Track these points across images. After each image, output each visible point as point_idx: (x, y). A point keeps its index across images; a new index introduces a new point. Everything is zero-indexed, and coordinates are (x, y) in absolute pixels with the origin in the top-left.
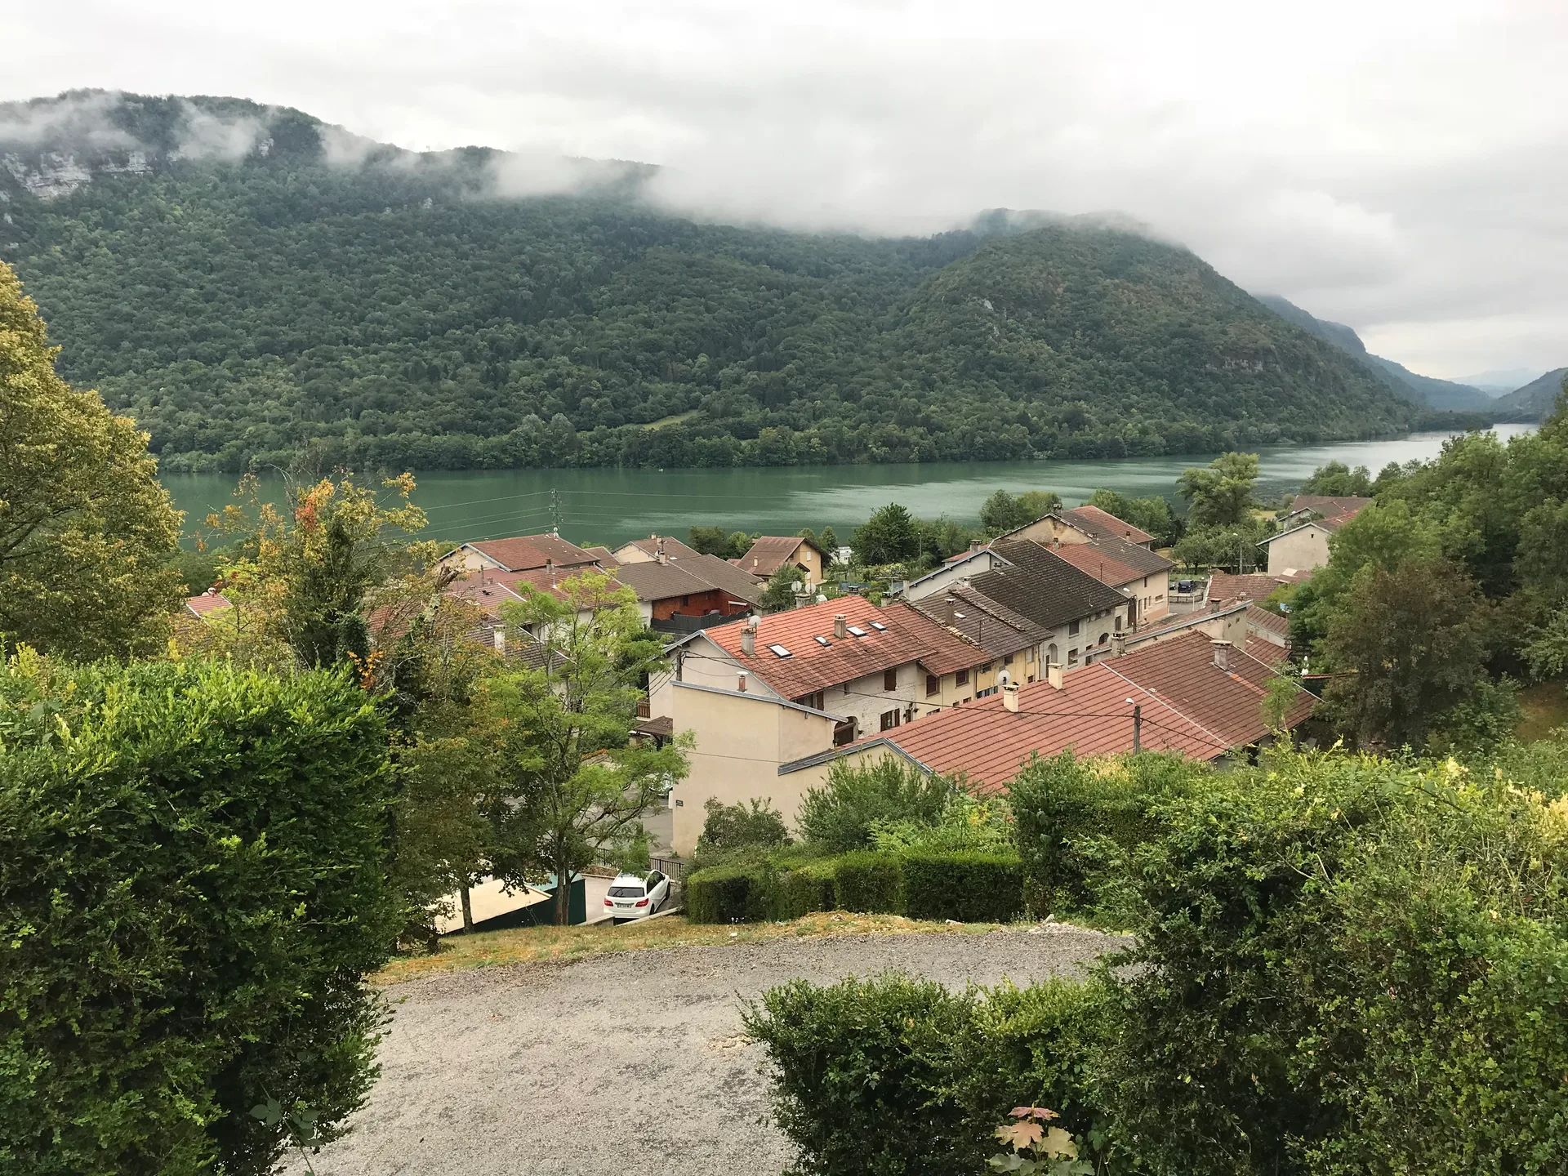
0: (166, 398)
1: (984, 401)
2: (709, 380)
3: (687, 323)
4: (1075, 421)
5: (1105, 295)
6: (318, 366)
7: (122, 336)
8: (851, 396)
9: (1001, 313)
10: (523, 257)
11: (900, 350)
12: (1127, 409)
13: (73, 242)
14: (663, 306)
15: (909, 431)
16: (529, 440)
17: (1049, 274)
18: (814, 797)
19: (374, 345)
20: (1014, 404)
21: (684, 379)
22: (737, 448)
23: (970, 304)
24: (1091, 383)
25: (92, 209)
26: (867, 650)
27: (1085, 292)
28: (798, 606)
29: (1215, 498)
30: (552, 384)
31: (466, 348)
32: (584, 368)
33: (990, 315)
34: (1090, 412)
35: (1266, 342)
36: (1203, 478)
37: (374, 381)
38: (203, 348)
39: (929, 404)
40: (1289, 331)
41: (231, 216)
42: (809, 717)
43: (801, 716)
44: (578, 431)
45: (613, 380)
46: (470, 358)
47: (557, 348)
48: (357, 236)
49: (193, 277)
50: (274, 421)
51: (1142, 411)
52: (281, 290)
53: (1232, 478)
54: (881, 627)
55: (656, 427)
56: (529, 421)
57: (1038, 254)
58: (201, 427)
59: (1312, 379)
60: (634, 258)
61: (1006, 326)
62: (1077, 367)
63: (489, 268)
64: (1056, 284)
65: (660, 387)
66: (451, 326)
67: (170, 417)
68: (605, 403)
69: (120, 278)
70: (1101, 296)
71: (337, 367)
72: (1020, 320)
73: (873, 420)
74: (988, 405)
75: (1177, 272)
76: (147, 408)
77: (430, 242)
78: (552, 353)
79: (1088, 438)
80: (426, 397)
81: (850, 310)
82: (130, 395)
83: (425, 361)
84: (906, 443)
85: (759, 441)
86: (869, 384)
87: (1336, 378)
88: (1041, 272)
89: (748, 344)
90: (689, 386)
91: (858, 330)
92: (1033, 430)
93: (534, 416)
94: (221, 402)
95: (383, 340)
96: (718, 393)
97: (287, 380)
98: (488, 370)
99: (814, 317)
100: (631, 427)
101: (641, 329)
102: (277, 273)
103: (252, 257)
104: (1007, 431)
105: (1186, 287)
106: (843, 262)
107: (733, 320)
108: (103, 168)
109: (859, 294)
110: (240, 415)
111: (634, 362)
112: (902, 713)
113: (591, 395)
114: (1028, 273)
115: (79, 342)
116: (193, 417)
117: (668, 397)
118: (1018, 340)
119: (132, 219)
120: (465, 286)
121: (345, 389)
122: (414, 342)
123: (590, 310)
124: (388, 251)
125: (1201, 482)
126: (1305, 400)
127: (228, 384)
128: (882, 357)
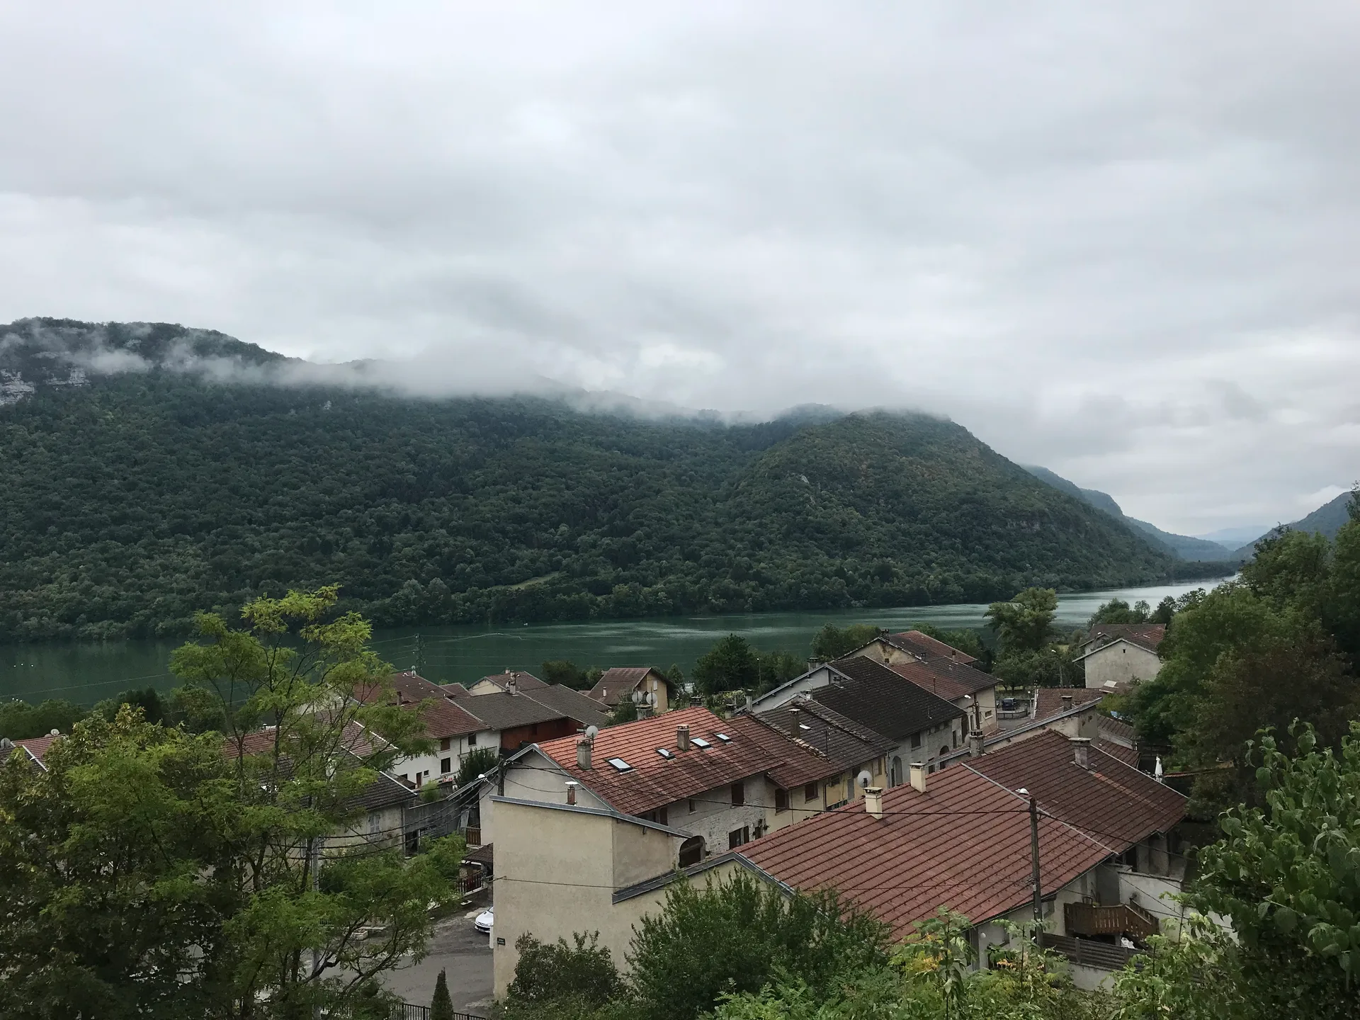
0: (84, 575)
1: (805, 558)
2: (569, 545)
3: (550, 499)
4: (885, 574)
5: (902, 470)
6: (224, 543)
7: (50, 521)
8: (692, 556)
9: (816, 486)
10: (409, 448)
11: (732, 518)
12: (928, 564)
13: (14, 444)
14: (530, 486)
15: (743, 585)
16: (408, 602)
17: (854, 453)
18: (650, 928)
19: (275, 524)
20: (832, 561)
21: (547, 545)
22: (593, 602)
23: (789, 479)
24: (895, 542)
25: (34, 415)
26: (712, 762)
27: (885, 468)
28: (639, 718)
29: (1020, 629)
30: (430, 553)
31: (356, 524)
32: (460, 538)
33: (807, 487)
34: (898, 567)
35: (1040, 505)
36: (1007, 611)
37: (273, 555)
38: (122, 530)
39: (759, 561)
40: (1059, 497)
41: (157, 418)
42: (648, 832)
43: (638, 831)
44: (453, 593)
45: (485, 548)
46: (359, 533)
47: (436, 522)
48: (265, 434)
49: (118, 470)
50: (181, 592)
51: (940, 565)
52: (195, 479)
53: (1034, 609)
54: (725, 738)
55: (522, 587)
56: (409, 585)
57: (844, 438)
58: (114, 599)
59: (1082, 536)
60: (507, 446)
61: (821, 496)
62: (883, 530)
63: (378, 457)
64: (861, 461)
65: (526, 553)
66: (344, 507)
67: (86, 591)
68: (477, 567)
69: (53, 472)
70: (899, 470)
71: (241, 543)
72: (833, 491)
73: (712, 576)
74: (809, 562)
75: (961, 450)
76: (66, 583)
77: (328, 437)
78: (432, 526)
79: (898, 588)
80: (318, 568)
81: (688, 486)
82: (52, 572)
83: (320, 536)
84: (739, 595)
85: (612, 596)
86: (707, 546)
87: (1101, 535)
88: (847, 452)
89: (603, 515)
90: (552, 551)
91: (696, 502)
92: (850, 582)
93: (414, 581)
94: (134, 576)
95: (283, 519)
96: (576, 557)
97: (195, 556)
98: (374, 543)
99: (658, 492)
100: (501, 588)
101: (510, 504)
102: (193, 465)
103: (172, 452)
104: (827, 583)
105: (969, 463)
106: (681, 447)
107: (589, 496)
108: (47, 382)
109: (696, 472)
110: (150, 588)
111: (504, 533)
112: (751, 830)
113: (464, 561)
114: (836, 454)
115: (11, 528)
116: (107, 590)
117: (533, 561)
118: (831, 508)
119: (69, 423)
120: (357, 473)
121: (247, 563)
122: (310, 521)
123: (466, 491)
124: (291, 445)
125: (1007, 614)
126: (1078, 554)
127: (142, 561)
128: (717, 524)
